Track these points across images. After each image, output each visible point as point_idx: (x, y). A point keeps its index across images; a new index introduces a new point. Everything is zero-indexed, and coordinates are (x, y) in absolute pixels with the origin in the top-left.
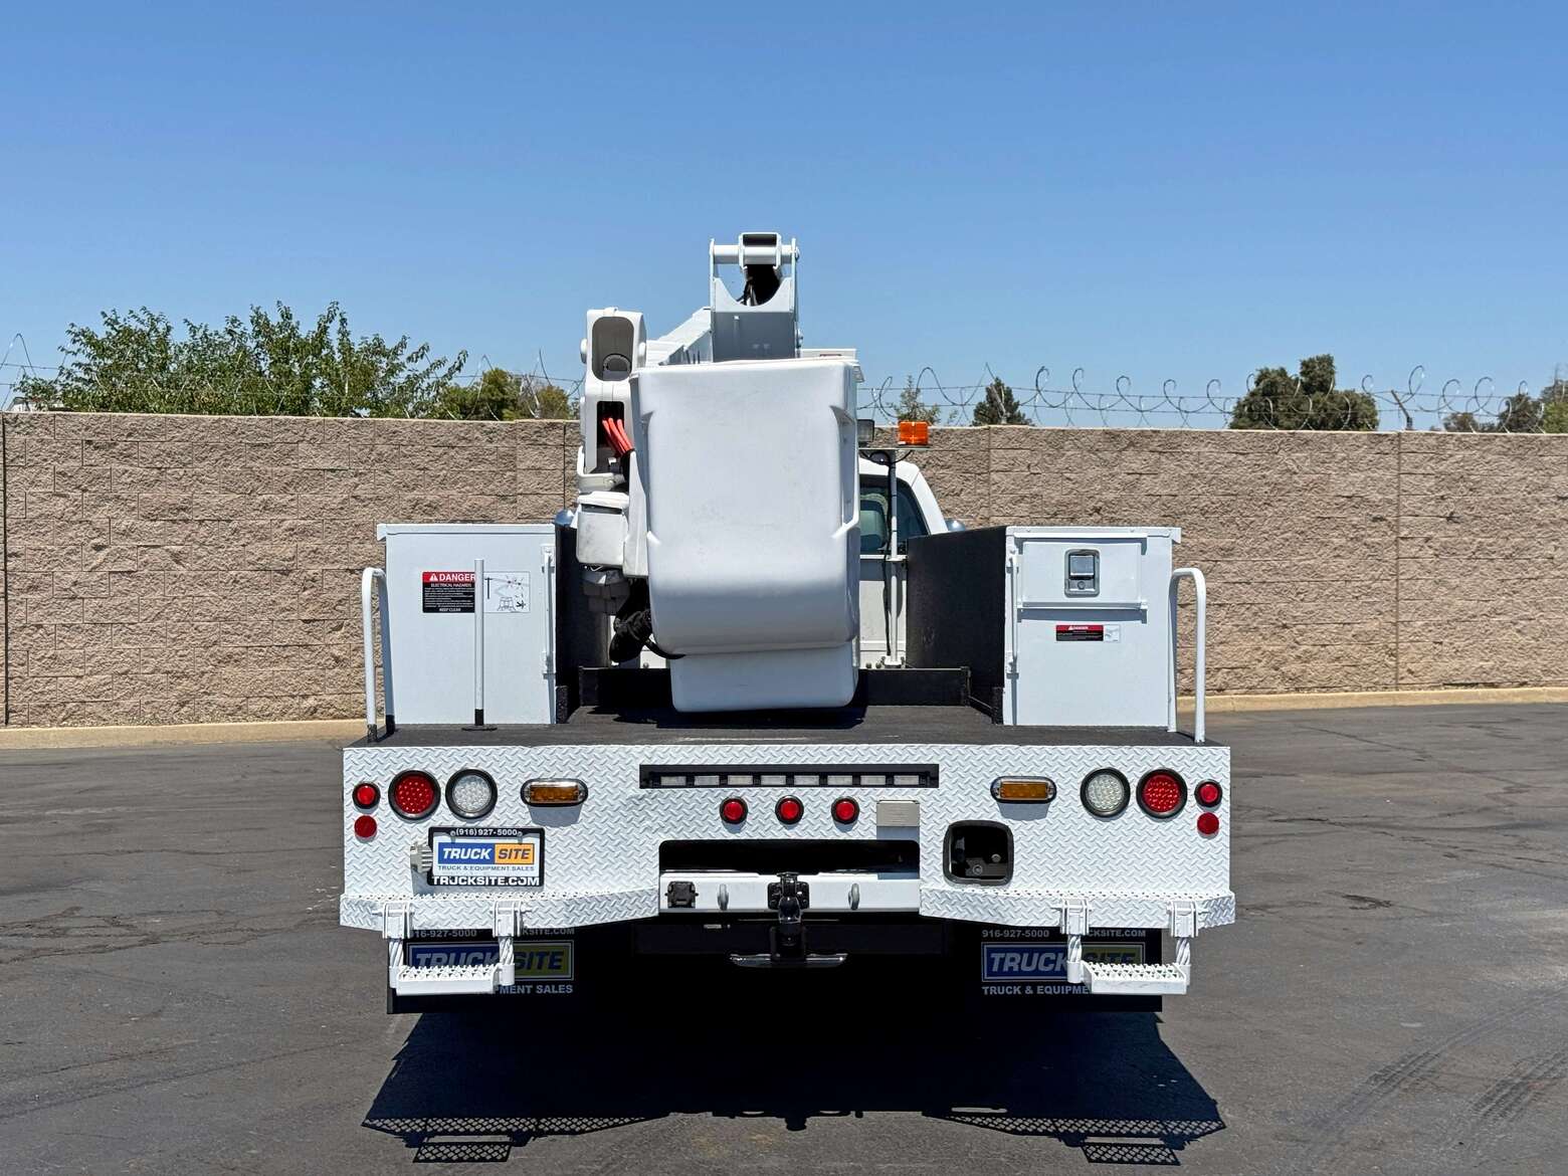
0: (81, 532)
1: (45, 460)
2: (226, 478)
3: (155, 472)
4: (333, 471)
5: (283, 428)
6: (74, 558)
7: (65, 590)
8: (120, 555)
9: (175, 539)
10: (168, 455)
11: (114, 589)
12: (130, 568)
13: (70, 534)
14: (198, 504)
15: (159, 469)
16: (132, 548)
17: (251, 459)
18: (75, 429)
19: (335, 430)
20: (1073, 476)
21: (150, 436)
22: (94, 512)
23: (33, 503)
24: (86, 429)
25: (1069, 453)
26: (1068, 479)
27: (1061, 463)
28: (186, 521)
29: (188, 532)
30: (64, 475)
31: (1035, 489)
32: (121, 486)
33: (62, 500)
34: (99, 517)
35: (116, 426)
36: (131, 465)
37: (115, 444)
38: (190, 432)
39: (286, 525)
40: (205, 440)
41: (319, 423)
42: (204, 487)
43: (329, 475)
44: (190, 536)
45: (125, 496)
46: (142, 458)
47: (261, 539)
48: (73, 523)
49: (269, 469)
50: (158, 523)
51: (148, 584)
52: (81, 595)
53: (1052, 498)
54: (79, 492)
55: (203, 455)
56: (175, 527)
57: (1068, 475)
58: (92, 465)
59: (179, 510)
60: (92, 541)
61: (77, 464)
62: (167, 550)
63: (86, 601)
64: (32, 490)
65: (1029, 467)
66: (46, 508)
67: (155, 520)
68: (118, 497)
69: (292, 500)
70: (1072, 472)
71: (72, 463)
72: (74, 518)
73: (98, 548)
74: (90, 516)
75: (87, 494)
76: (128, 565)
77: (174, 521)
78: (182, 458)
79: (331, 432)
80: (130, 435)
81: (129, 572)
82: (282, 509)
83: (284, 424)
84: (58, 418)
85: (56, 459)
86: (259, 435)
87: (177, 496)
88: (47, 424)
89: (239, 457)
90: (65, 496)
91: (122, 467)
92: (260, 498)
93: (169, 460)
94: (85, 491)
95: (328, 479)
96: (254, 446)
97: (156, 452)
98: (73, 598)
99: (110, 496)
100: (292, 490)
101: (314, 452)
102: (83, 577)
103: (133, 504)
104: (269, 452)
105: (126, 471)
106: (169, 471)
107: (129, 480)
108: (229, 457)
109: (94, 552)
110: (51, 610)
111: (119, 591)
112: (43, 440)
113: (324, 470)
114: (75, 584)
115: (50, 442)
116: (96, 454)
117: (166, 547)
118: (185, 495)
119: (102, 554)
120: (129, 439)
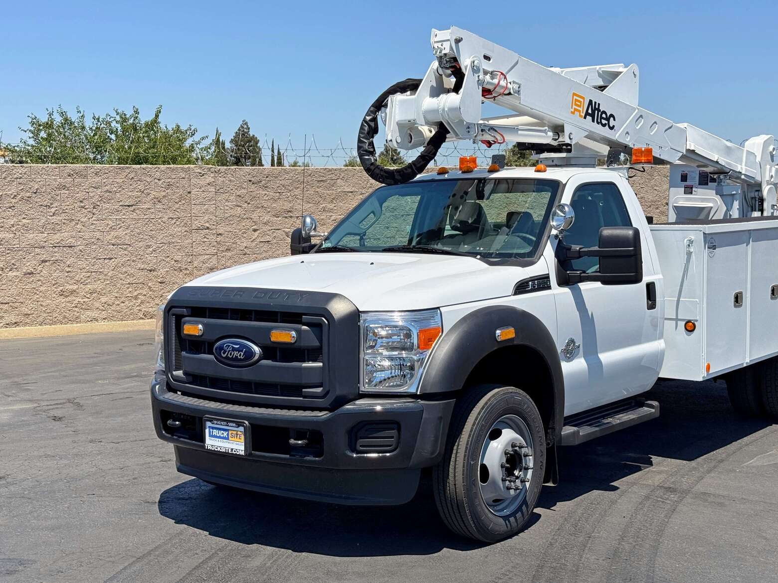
0: (247, 223)
1: (232, 190)
2: (307, 196)
3: (278, 194)
4: (352, 192)
5: (330, 172)
6: (245, 235)
7: (242, 250)
8: (264, 234)
9: (287, 226)
10: (283, 186)
11: (262, 250)
12: (268, 240)
13: (243, 224)
14: (296, 209)
15: (279, 193)
16: (269, 230)
17: (318, 187)
18: (244, 174)
19: (353, 173)
20: (657, 188)
21: (276, 177)
22: (253, 214)
23: (227, 210)
24: (249, 175)
25: (656, 178)
26: (656, 190)
27: (653, 182)
28: (291, 217)
29: (292, 222)
30: (240, 196)
31: (642, 195)
32: (264, 201)
33: (239, 208)
34: (255, 216)
35: (261, 173)
36: (268, 191)
37: (261, 181)
38: (292, 175)
39: (333, 218)
40: (299, 179)
41: (346, 170)
42: (298, 201)
43: (350, 194)
44: (293, 224)
45: (266, 206)
46: (273, 188)
47: (323, 225)
48: (244, 219)
49: (325, 192)
50: (280, 218)
51: (276, 247)
52: (248, 253)
53: (649, 199)
54: (246, 204)
55: (298, 186)
56: (287, 220)
57: (655, 188)
58: (251, 192)
59: (288, 212)
60: (252, 227)
61: (245, 191)
62: (284, 231)
63: (250, 255)
64: (226, 204)
65: (640, 184)
66: (232, 212)
67: (278, 217)
68: (263, 207)
69: (335, 206)
70: (657, 186)
71: (243, 191)
72: (245, 217)
73: (255, 230)
74: (251, 215)
75: (250, 205)
76: (267, 238)
77: (286, 217)
78: (289, 188)
79: (351, 174)
80: (267, 177)
81: (268, 241)
82: (331, 210)
83: (331, 171)
84: (237, 170)
85: (236, 189)
86: (321, 176)
87: (287, 206)
88: (232, 173)
89: (313, 187)
90: (240, 206)
91: (264, 192)
92: (322, 206)
93: (284, 188)
94: (249, 204)
95: (350, 196)
96: (319, 181)
97: (278, 185)
98: (245, 254)
99: (260, 206)
100: (335, 202)
101: (344, 184)
102: (249, 244)
103: (269, 210)
104: (325, 184)
105: (266, 194)
106: (283, 194)
107: (267, 199)
108: (308, 187)
109: (253, 232)
110: (236, 260)
111: (264, 251)
112: (231, 180)
113: (348, 192)
114: (246, 247)
115: (234, 181)
116: (253, 186)
117: (283, 230)
118: (291, 205)
119: (256, 234)
120: (267, 179)
